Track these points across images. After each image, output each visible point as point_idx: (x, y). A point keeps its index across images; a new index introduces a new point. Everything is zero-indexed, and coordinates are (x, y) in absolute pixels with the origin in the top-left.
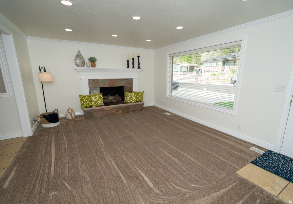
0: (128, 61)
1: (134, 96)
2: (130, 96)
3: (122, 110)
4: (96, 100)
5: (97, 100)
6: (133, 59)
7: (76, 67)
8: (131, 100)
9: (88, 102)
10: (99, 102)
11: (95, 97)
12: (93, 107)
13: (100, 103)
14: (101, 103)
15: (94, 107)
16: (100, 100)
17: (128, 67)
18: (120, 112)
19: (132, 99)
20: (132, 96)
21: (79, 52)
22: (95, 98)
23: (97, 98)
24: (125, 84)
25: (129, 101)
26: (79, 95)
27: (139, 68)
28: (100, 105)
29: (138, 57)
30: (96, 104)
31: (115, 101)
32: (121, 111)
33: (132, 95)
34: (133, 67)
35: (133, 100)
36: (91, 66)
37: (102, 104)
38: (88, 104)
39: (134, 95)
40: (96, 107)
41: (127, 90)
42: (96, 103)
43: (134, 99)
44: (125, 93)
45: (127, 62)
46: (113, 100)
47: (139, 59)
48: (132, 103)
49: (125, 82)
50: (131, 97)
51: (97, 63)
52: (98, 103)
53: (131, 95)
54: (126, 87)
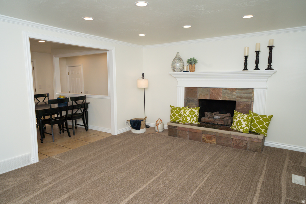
0: (246, 57)
1: (244, 121)
2: (238, 119)
3: (217, 140)
4: (185, 114)
5: (186, 116)
6: (258, 53)
7: (172, 72)
8: (238, 126)
9: (177, 115)
10: (189, 118)
11: (185, 111)
12: (180, 123)
13: (190, 120)
14: (192, 120)
15: (182, 124)
16: (190, 116)
17: (246, 69)
18: (213, 142)
19: (240, 125)
20: (242, 120)
21: (178, 54)
22: (185, 113)
23: (188, 114)
24: (237, 97)
25: (235, 127)
26: (170, 106)
27: (269, 68)
28: (189, 122)
29: (271, 48)
30: (184, 121)
31: (220, 123)
32: (214, 140)
33: (243, 118)
34: (257, 68)
35: (241, 128)
36: (189, 70)
37: (194, 122)
38: (177, 118)
39: (245, 119)
40: (184, 124)
41: (239, 108)
42: (184, 119)
43: (244, 126)
44: (235, 112)
45: (244, 59)
46: (218, 121)
47: (271, 52)
48: (240, 132)
49: (238, 94)
50: (240, 121)
51: (197, 66)
52: (186, 119)
53: (241, 117)
54: (240, 102)
